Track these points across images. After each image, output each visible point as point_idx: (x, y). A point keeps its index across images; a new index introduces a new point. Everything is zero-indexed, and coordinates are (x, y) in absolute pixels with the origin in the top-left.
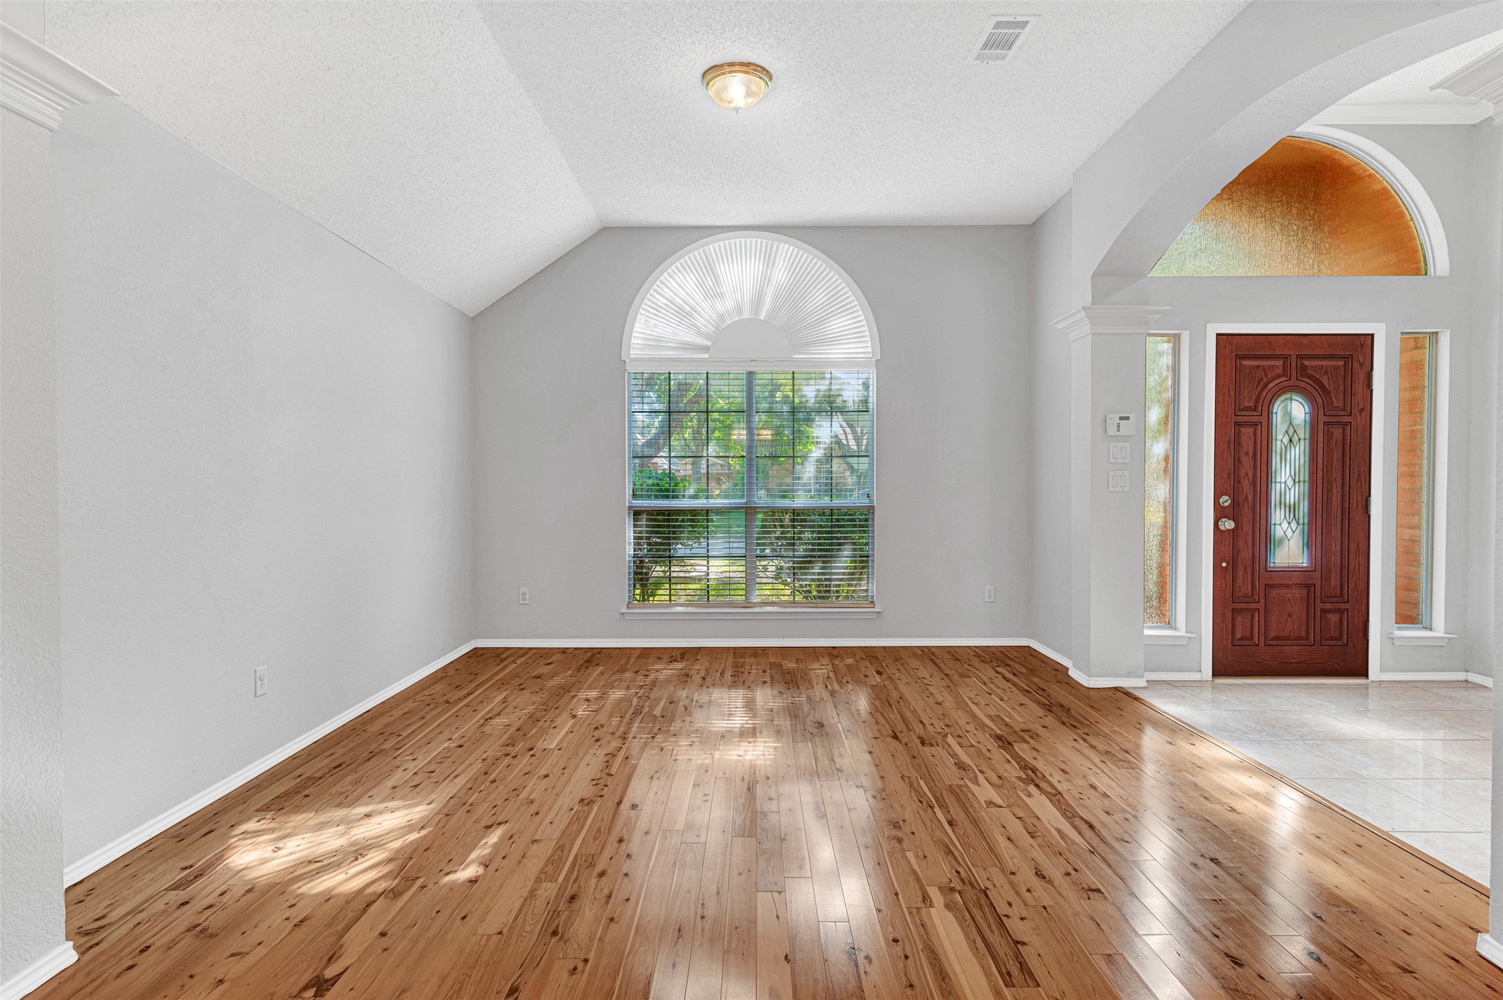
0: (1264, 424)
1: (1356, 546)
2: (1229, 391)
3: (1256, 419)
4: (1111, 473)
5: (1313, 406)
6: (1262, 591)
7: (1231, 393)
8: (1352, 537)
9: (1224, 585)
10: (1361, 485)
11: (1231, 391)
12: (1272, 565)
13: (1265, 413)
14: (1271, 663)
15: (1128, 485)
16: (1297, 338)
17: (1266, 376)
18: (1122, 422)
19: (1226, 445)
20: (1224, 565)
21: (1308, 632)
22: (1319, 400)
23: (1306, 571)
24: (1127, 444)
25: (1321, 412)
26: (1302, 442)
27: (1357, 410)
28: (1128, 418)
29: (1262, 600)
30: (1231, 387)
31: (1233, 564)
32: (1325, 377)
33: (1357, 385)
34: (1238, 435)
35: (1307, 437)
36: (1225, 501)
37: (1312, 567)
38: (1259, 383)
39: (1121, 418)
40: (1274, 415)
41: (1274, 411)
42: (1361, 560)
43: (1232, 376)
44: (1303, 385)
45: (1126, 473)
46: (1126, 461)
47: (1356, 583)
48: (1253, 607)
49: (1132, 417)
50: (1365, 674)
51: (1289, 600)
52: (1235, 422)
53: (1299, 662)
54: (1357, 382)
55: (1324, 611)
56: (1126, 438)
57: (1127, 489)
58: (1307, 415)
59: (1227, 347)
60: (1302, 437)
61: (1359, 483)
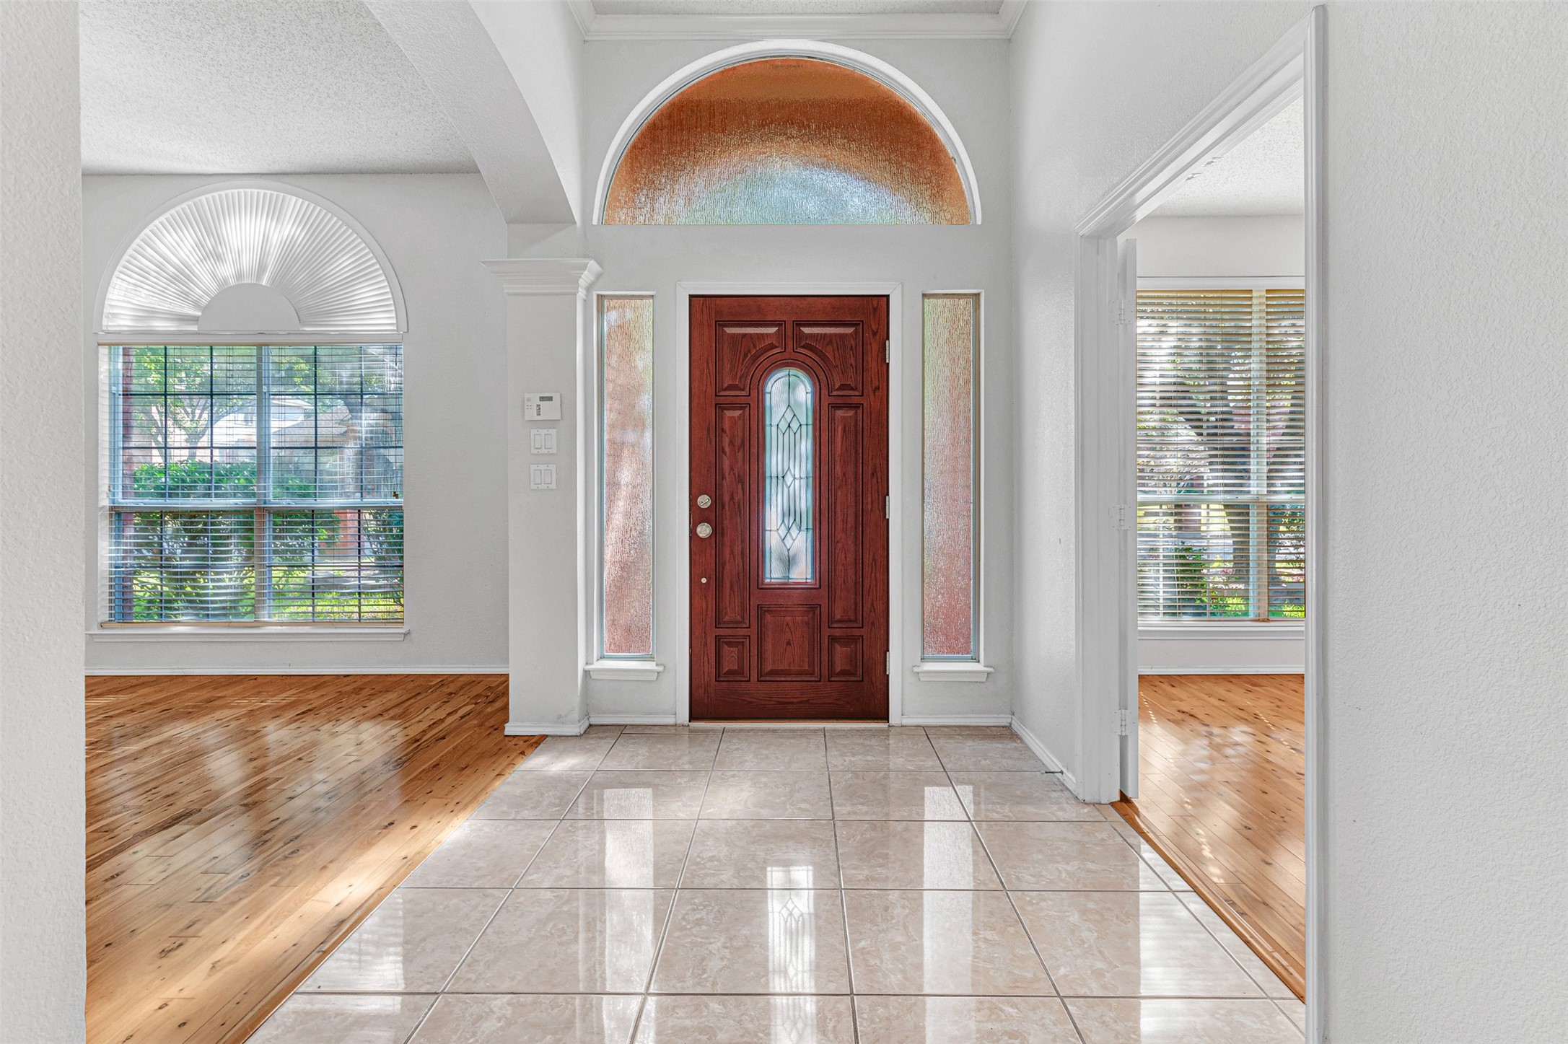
0: (754, 405)
1: (871, 557)
2: (708, 366)
3: (743, 400)
4: (533, 467)
5: (814, 384)
6: (754, 613)
7: (711, 369)
8: (866, 545)
9: (704, 606)
10: (878, 482)
11: (710, 364)
12: (768, 581)
13: (754, 393)
14: (767, 702)
15: (554, 483)
16: (794, 301)
17: (755, 347)
18: (543, 404)
19: (705, 432)
20: (704, 580)
21: (812, 664)
22: (822, 377)
23: (810, 589)
24: (553, 432)
25: (825, 392)
26: (804, 428)
27: (870, 389)
28: (550, 399)
29: (754, 626)
30: (710, 361)
31: (718, 580)
32: (830, 348)
33: (870, 359)
34: (719, 419)
35: (810, 422)
36: (704, 501)
37: (816, 584)
38: (746, 356)
39: (542, 399)
40: (768, 396)
41: (768, 390)
42: (878, 575)
43: (711, 347)
44: (802, 358)
45: (553, 467)
46: (551, 451)
47: (872, 604)
48: (742, 634)
49: (556, 397)
50: (885, 717)
51: (787, 624)
52: (716, 404)
53: (801, 702)
54: (869, 353)
55: (832, 639)
56: (551, 423)
57: (553, 486)
58: (809, 396)
59: (705, 312)
60: (803, 422)
61: (875, 480)
